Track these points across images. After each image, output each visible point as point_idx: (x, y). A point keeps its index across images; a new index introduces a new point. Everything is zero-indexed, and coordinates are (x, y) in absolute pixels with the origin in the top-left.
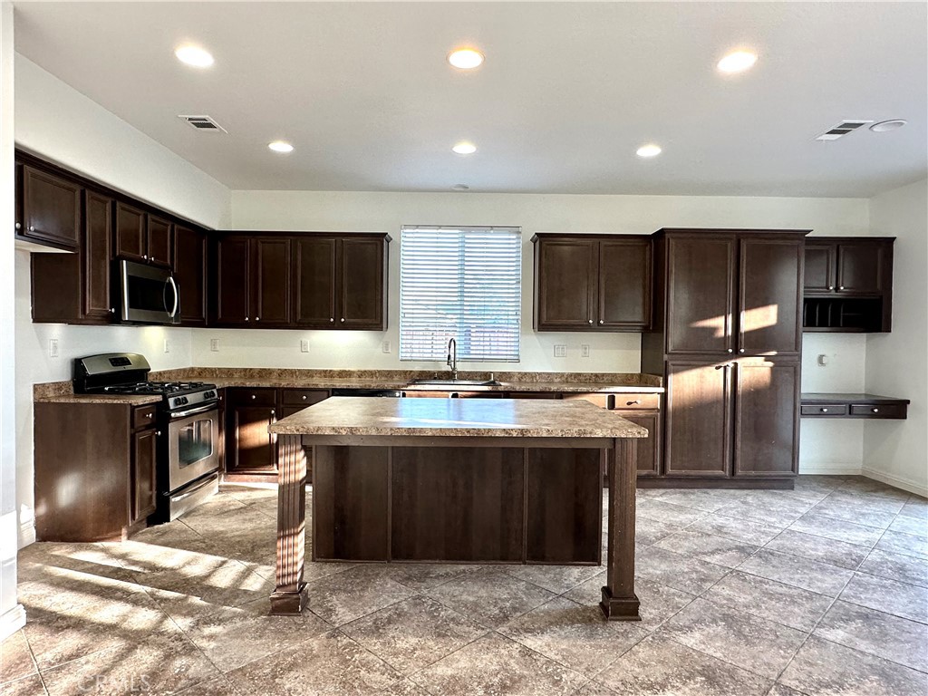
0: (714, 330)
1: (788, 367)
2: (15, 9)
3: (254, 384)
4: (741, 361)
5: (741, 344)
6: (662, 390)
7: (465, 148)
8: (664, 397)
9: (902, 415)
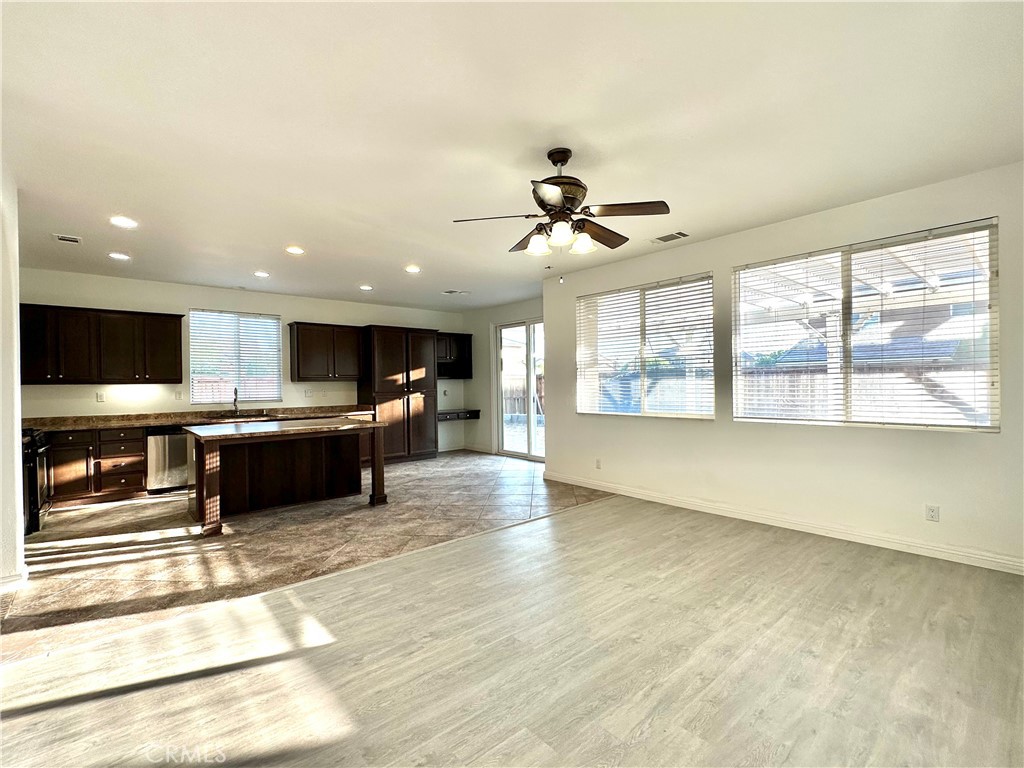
0: (396, 381)
4: (411, 396)
5: (411, 387)
6: (372, 412)
7: (261, 274)
8: (374, 416)
9: (478, 417)
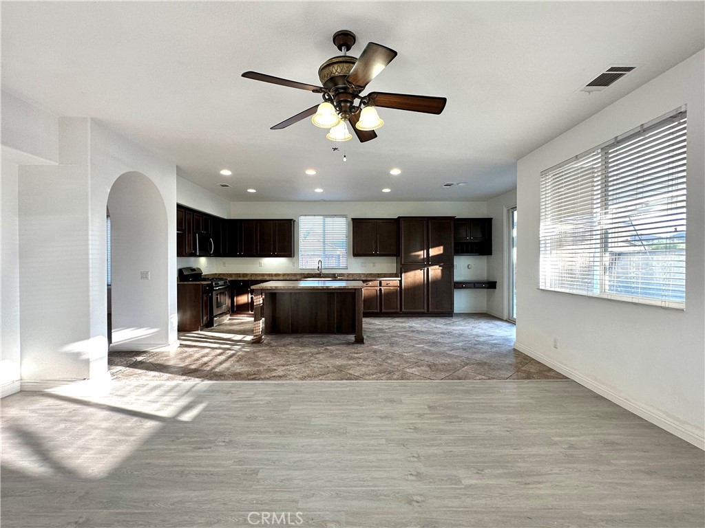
0: (419, 256)
1: (448, 268)
2: (177, 166)
3: (241, 279)
4: (430, 268)
5: (430, 261)
6: (400, 279)
7: (319, 190)
8: (401, 281)
9: (495, 288)
